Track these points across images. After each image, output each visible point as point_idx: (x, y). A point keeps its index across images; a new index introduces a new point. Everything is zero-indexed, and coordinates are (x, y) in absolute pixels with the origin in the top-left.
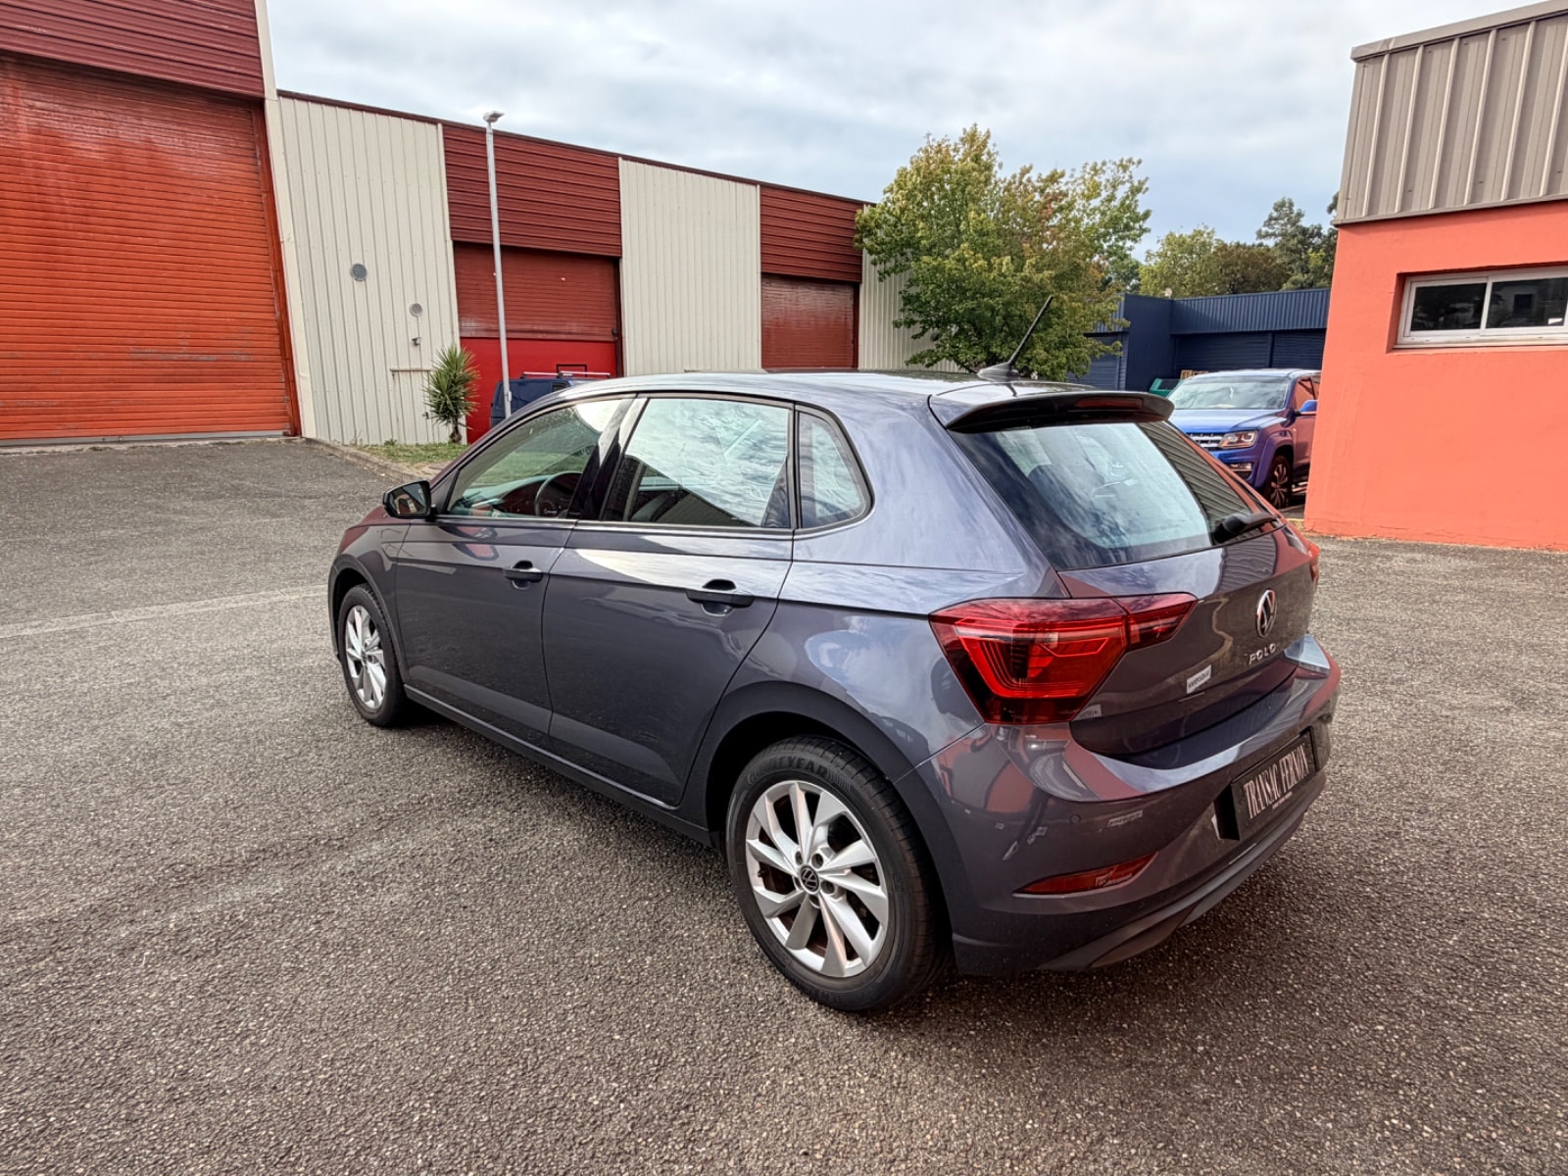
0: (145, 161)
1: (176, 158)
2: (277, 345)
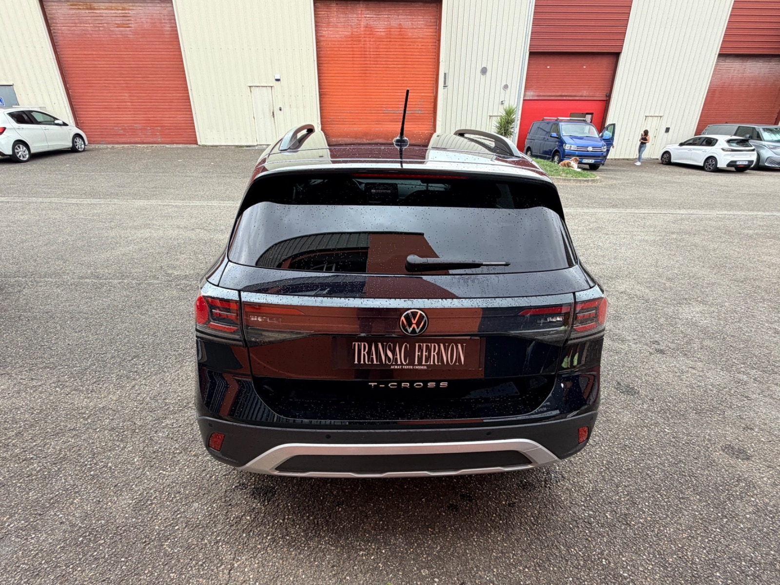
0: (398, 33)
1: (409, 30)
2: (432, 106)
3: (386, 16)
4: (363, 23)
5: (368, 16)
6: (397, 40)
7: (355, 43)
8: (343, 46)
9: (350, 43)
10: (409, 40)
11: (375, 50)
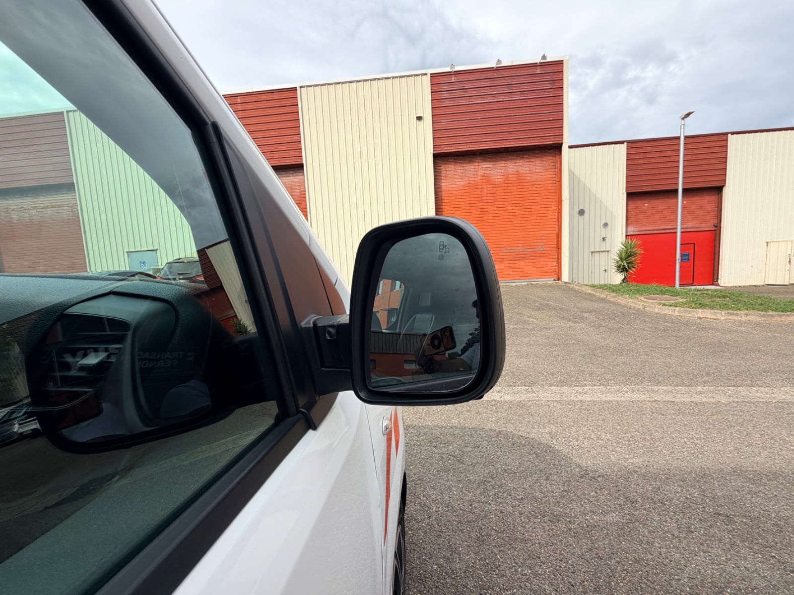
0: (515, 179)
1: (526, 175)
2: (555, 243)
3: (503, 165)
4: (480, 173)
5: (485, 166)
6: (516, 184)
7: (472, 190)
8: (460, 194)
9: (467, 191)
10: (528, 184)
11: (492, 195)
